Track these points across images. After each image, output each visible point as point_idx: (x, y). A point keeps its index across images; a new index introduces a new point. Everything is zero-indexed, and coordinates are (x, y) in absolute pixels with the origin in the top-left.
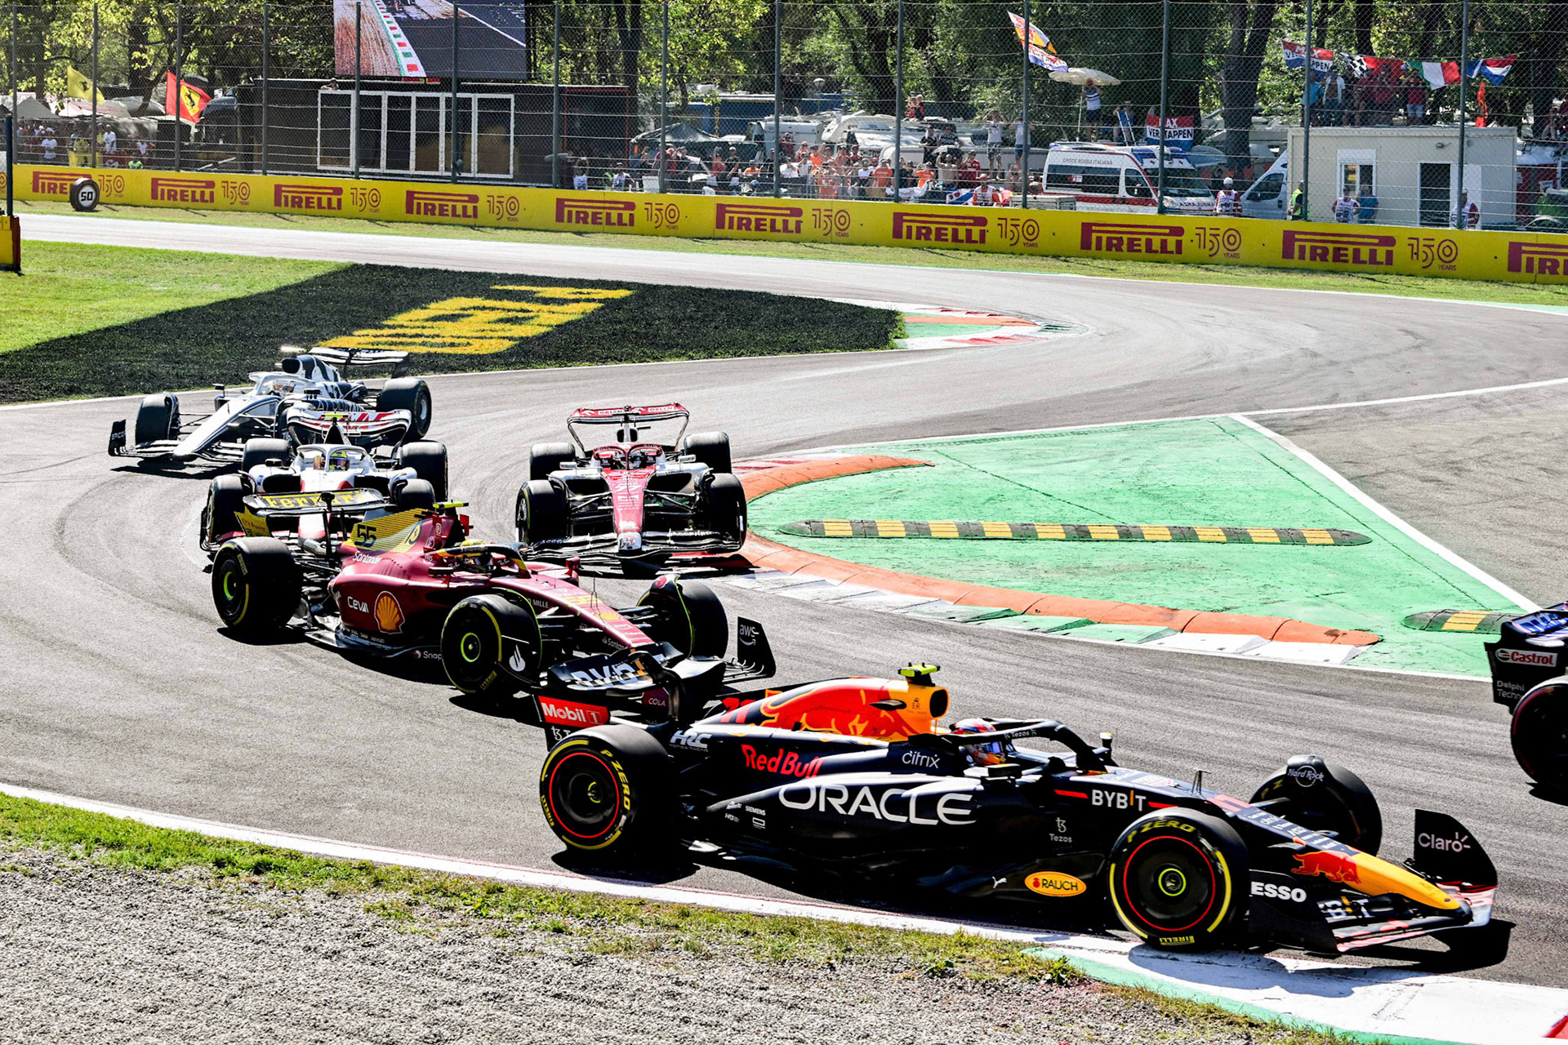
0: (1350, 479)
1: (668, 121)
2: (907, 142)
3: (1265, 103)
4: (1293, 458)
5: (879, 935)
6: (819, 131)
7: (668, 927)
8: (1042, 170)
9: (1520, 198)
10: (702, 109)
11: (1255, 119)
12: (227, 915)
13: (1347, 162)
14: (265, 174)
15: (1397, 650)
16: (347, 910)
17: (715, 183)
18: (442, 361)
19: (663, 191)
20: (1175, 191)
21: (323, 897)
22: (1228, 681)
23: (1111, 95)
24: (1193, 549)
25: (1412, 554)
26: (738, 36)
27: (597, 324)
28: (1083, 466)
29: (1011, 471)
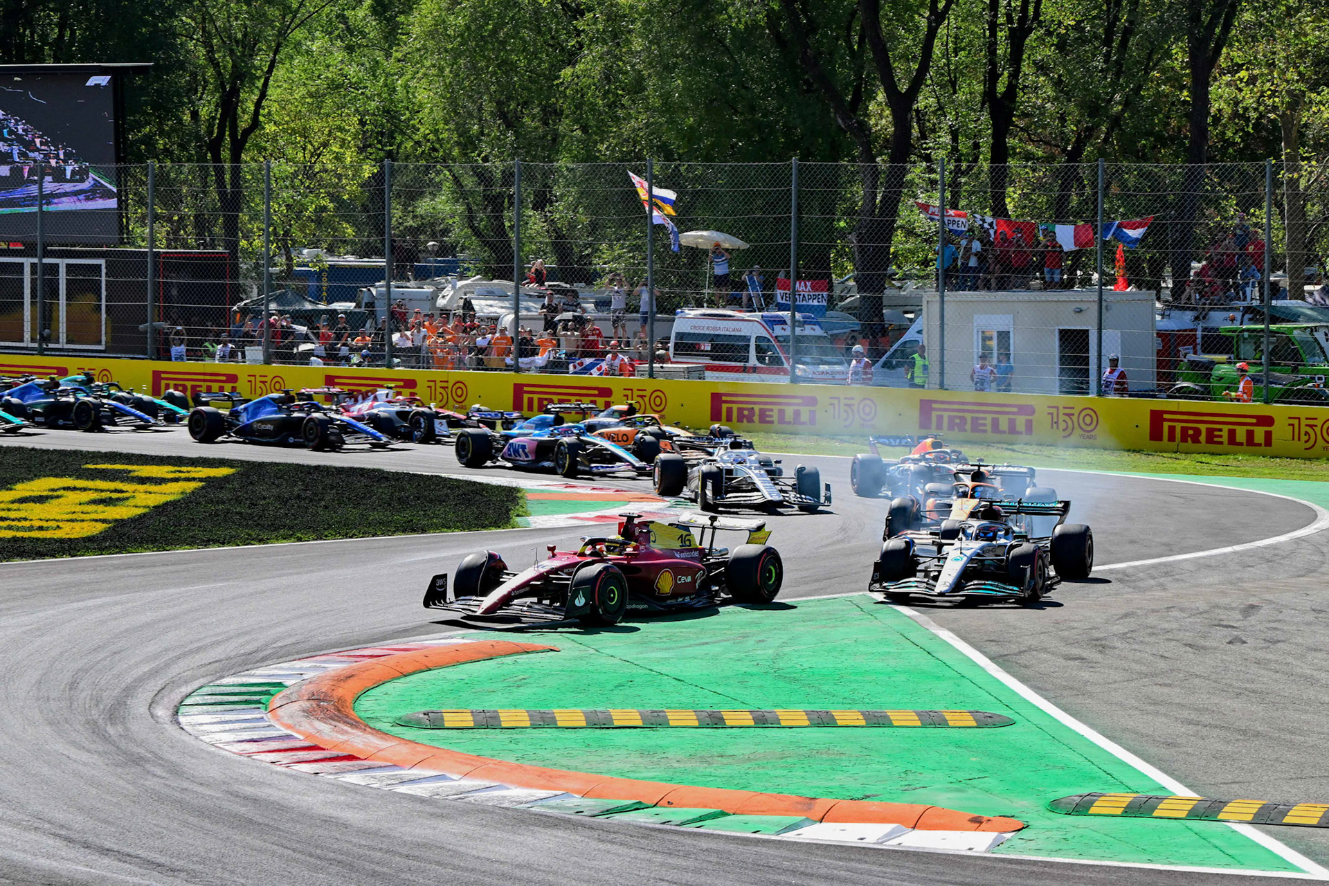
0: (992, 659)
1: (272, 288)
2: (528, 309)
3: (899, 267)
4: (935, 637)
6: (433, 297)
8: (669, 338)
9: (1160, 364)
10: (308, 275)
13: (984, 328)
15: (1042, 836)
17: (323, 353)
18: (29, 547)
19: (268, 361)
20: (808, 359)
22: (870, 873)
24: (831, 735)
25: (1057, 735)
26: (345, 198)
27: (199, 503)
28: (716, 649)
29: (640, 656)
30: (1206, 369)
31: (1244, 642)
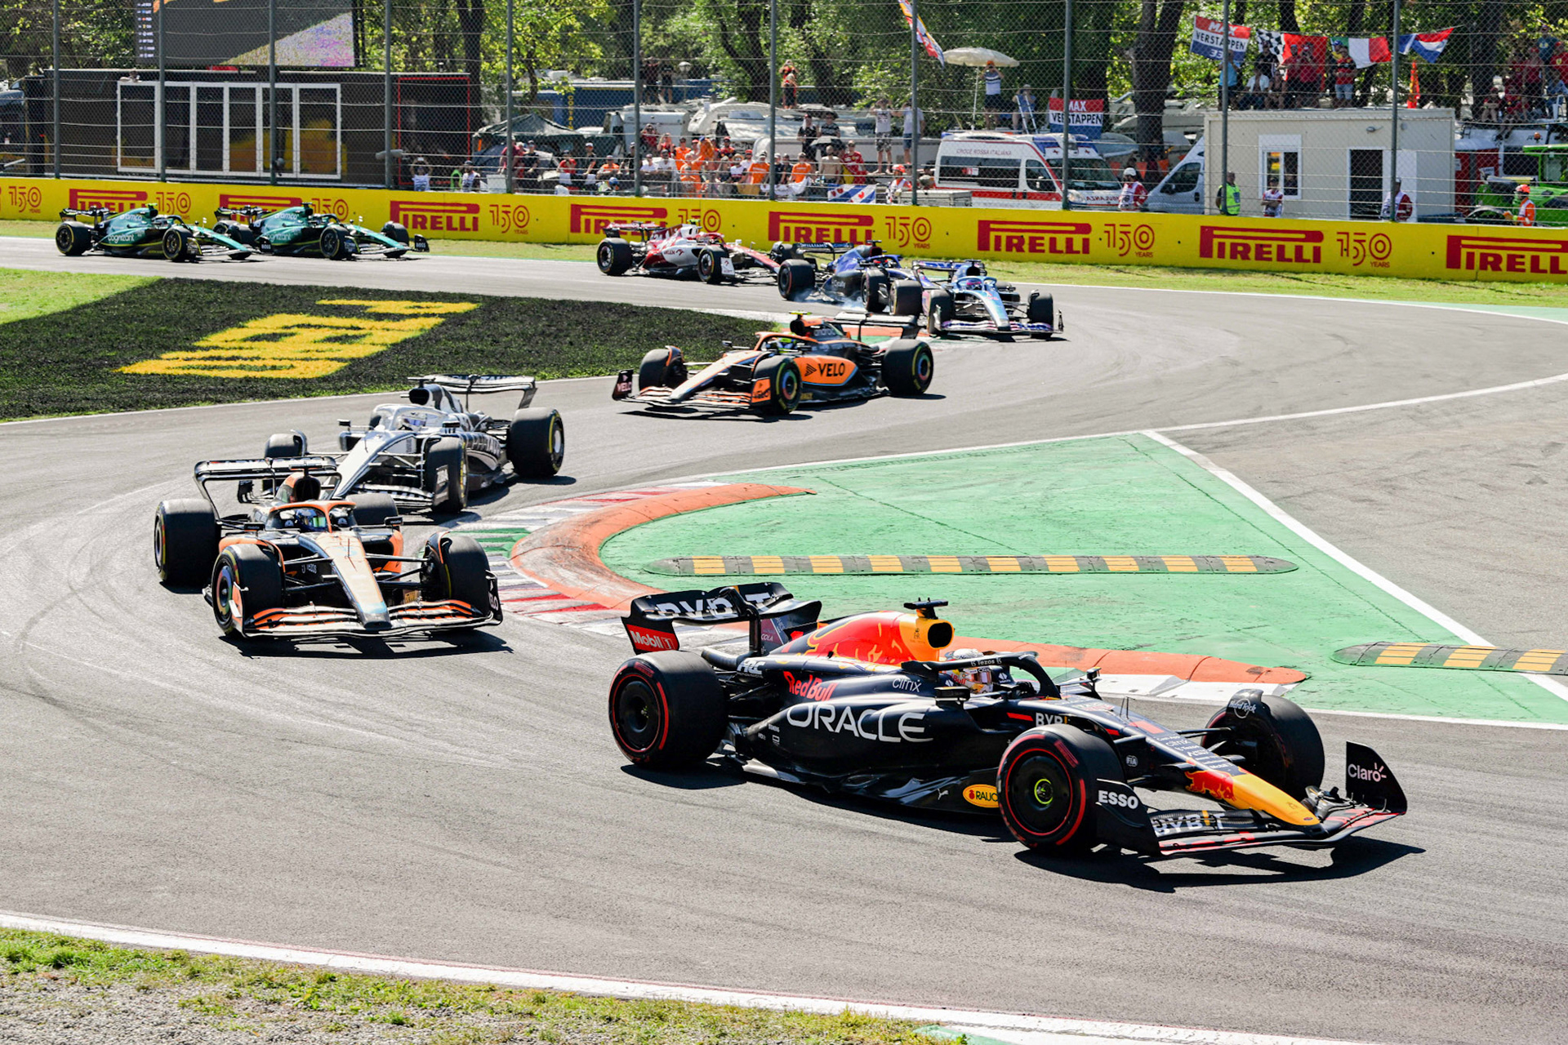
0: (1275, 501)
1: (514, 112)
2: (782, 133)
3: (1180, 85)
4: (1212, 478)
5: (756, 1017)
6: (685, 122)
7: (521, 1015)
8: (934, 162)
9: (1459, 186)
10: (553, 98)
11: (1168, 102)
12: (23, 1016)
13: (1270, 150)
14: (58, 177)
15: (1325, 688)
16: (159, 1006)
17: (569, 181)
18: (261, 387)
19: (510, 191)
20: (1081, 183)
21: (132, 992)
23: (1010, 77)
24: (1102, 582)
25: (1342, 582)
26: (592, 16)
27: (438, 341)
28: (981, 491)
29: (902, 499)
30: (1508, 191)
31: (1545, 482)
